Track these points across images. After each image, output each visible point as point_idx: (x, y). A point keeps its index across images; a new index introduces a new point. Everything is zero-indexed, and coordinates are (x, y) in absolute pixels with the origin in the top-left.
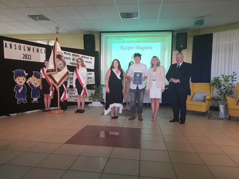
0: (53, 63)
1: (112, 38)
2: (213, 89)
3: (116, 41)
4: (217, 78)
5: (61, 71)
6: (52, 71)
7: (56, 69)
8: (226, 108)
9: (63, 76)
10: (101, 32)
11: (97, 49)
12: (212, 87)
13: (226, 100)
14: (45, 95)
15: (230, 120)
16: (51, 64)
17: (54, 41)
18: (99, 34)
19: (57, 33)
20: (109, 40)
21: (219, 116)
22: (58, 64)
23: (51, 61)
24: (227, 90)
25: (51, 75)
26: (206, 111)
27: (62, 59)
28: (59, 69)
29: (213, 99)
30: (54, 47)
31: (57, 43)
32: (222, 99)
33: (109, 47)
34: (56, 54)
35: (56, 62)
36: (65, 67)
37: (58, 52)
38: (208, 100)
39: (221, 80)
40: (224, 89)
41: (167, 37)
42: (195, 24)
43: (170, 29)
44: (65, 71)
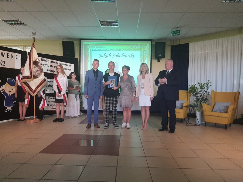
0: (29, 70)
1: (92, 46)
2: (190, 96)
3: (97, 48)
4: (193, 86)
5: (37, 78)
6: (28, 77)
7: (32, 76)
8: (202, 115)
9: (39, 83)
10: (81, 39)
11: (77, 56)
12: (189, 94)
13: (202, 107)
14: (20, 103)
15: (206, 126)
16: (26, 71)
17: (31, 48)
18: (79, 41)
19: (34, 38)
20: (89, 48)
21: (196, 122)
22: (34, 70)
23: (27, 67)
24: (203, 98)
25: (26, 82)
26: (184, 118)
27: (39, 66)
28: (35, 76)
29: (190, 106)
30: (30, 53)
31: (34, 49)
32: (198, 106)
33: (89, 54)
34: (33, 60)
35: (32, 69)
36: (41, 74)
37: (34, 58)
38: (185, 107)
39: (197, 88)
40: (200, 96)
41: (147, 46)
42: (172, 34)
43: (149, 38)
44: (41, 78)
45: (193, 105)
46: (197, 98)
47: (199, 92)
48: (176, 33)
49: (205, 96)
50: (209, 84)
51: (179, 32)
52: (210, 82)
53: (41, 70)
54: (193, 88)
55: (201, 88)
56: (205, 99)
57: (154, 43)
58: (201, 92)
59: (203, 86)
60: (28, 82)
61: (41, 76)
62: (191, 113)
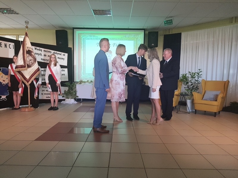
0: (22, 59)
1: (85, 35)
2: (181, 85)
3: (90, 37)
4: (185, 75)
5: (31, 67)
6: (22, 67)
7: (26, 65)
9: (33, 72)
10: (74, 28)
11: (70, 46)
12: (180, 83)
13: (192, 95)
14: (14, 92)
16: (20, 60)
17: (24, 37)
18: (72, 31)
19: (27, 27)
20: (82, 37)
22: (28, 60)
23: (21, 56)
24: (194, 86)
26: (175, 106)
28: (29, 65)
29: (181, 94)
30: (23, 42)
31: (27, 38)
33: (83, 44)
34: (26, 49)
35: (25, 58)
36: (35, 63)
37: (27, 47)
39: (188, 77)
40: (191, 85)
41: (140, 36)
42: (165, 23)
43: (142, 28)
44: (35, 68)
45: (184, 93)
46: (188, 87)
47: (190, 81)
48: (168, 23)
49: (196, 85)
50: (200, 74)
51: (172, 22)
52: (201, 72)
53: (35, 60)
54: (185, 77)
55: (192, 77)
56: (195, 88)
57: (147, 32)
58: (192, 81)
59: (194, 75)
60: (21, 72)
61: (35, 65)
62: (182, 101)
